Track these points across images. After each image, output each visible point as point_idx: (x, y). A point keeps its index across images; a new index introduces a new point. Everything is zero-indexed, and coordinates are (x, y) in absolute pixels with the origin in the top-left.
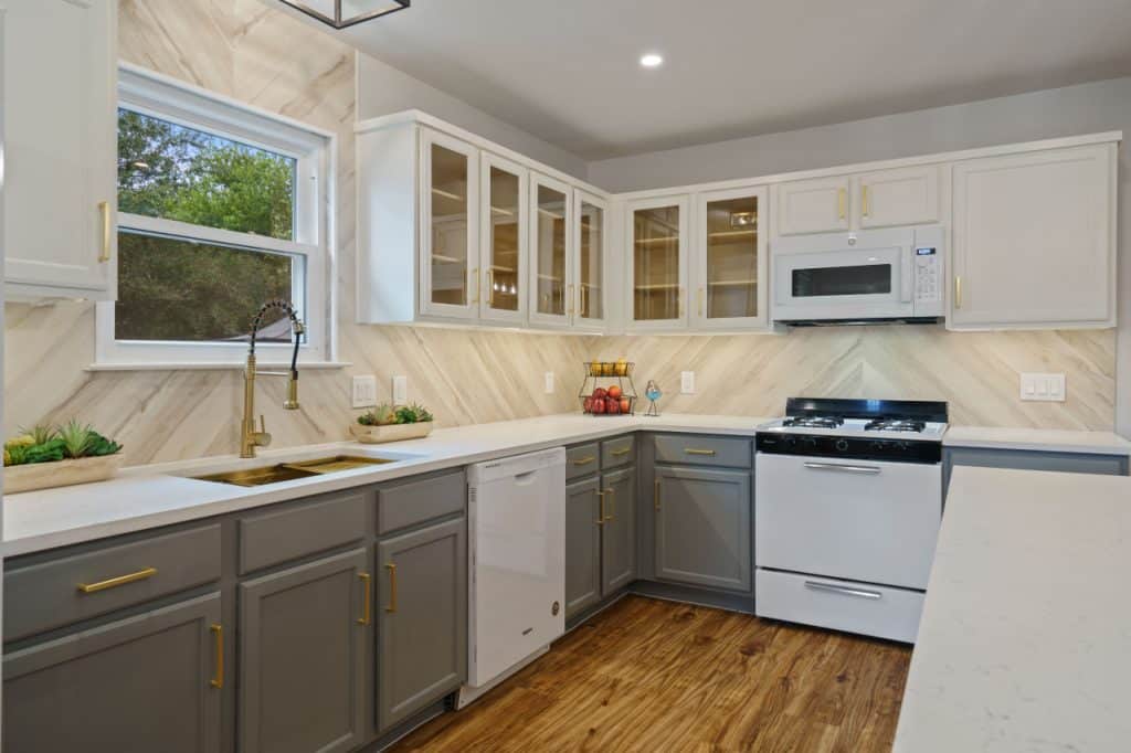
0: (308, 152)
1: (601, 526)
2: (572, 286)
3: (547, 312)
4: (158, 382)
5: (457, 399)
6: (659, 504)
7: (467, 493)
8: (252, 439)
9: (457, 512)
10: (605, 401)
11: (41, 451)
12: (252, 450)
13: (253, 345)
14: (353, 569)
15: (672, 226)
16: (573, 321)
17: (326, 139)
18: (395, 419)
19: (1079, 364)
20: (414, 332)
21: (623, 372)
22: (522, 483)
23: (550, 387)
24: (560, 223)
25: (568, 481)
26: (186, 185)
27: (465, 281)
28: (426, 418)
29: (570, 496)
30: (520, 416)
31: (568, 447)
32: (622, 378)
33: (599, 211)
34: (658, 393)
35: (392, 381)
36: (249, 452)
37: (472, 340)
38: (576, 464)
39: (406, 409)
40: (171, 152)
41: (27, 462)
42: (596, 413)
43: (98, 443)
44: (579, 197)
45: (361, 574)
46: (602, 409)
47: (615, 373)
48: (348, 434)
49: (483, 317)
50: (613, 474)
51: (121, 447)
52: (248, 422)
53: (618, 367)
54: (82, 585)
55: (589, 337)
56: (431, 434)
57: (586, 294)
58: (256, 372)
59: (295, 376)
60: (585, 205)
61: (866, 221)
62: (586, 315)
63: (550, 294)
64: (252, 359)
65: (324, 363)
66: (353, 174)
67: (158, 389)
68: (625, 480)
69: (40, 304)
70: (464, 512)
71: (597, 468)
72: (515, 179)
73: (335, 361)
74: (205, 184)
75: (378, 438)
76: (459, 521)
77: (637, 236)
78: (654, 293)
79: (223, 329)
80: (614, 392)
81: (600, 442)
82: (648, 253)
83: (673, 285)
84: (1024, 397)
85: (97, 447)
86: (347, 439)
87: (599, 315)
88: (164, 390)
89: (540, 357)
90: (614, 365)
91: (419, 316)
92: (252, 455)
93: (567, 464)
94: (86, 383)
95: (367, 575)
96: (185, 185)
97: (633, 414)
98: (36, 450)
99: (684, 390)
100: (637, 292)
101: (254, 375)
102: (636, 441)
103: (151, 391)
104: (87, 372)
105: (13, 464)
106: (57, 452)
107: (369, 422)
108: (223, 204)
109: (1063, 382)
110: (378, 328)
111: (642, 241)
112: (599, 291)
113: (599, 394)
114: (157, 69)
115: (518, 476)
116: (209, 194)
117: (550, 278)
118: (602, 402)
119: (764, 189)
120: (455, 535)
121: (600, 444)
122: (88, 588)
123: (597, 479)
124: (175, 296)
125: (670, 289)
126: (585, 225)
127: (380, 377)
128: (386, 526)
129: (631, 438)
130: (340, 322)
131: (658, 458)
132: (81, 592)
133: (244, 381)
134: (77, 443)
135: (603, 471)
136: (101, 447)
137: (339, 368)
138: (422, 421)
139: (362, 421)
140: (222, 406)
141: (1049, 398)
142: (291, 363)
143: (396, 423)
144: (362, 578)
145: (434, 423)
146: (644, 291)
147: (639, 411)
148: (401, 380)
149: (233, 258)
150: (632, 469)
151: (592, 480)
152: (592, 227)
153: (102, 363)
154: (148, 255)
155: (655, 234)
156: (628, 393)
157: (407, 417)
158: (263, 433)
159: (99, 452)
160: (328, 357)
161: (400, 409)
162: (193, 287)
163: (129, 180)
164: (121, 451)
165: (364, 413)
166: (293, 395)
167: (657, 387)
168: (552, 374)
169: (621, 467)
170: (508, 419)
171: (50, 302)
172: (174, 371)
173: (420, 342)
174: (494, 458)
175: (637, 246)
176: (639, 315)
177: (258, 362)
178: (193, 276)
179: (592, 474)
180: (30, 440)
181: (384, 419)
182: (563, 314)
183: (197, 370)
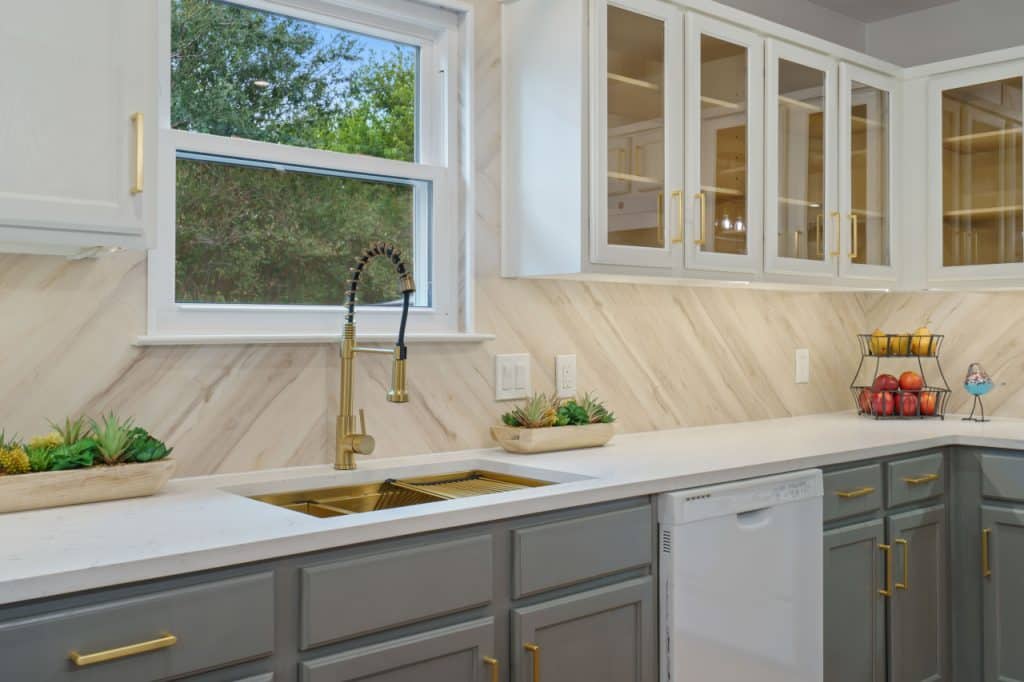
0: (434, 35)
1: (887, 599)
2: (836, 214)
3: (798, 256)
4: (227, 361)
5: (655, 390)
6: (989, 568)
7: (658, 539)
8: (350, 443)
9: (642, 567)
10: (895, 395)
11: (66, 453)
12: (350, 459)
13: (351, 310)
14: (473, 650)
15: (1010, 114)
16: (838, 271)
17: (459, 14)
18: (555, 419)
20: (587, 288)
21: (924, 349)
22: (750, 526)
23: (803, 371)
24: (816, 121)
25: (828, 524)
26: (340, 111)
27: (662, 211)
28: (602, 417)
29: (831, 549)
30: (754, 415)
31: (826, 469)
32: (922, 359)
33: (882, 95)
34: (986, 382)
35: (555, 359)
36: (346, 462)
37: (677, 301)
38: (841, 497)
39: (574, 403)
40: (322, 71)
41: (49, 468)
42: (880, 415)
43: (141, 444)
44: (848, 75)
45: (486, 658)
46: (888, 408)
47: (911, 350)
48: (490, 438)
49: (690, 264)
50: (908, 515)
51: (171, 449)
52: (345, 420)
53: (915, 341)
54: (74, 653)
55: (866, 295)
56: (609, 443)
57: (861, 229)
58: (355, 348)
59: (403, 355)
60: (858, 89)
62: (860, 258)
63: (804, 229)
64: (350, 330)
65: (454, 334)
66: (497, 62)
67: (227, 371)
68: (927, 525)
69: (79, 257)
70: (652, 568)
71: (877, 503)
72: (740, 52)
73: (471, 333)
74: (364, 110)
75: (530, 446)
76: (646, 580)
77: (947, 131)
78: (978, 222)
79: (381, 292)
80: (909, 380)
81: (884, 463)
82: (969, 158)
83: (1013, 208)
85: (140, 449)
86: (486, 445)
87: (884, 260)
88: (235, 371)
89: (788, 327)
90: (910, 337)
91: (589, 265)
92: (350, 466)
93: (826, 498)
94: (136, 361)
95: (494, 661)
96: (338, 110)
97: (943, 418)
98: (61, 452)
100: (947, 220)
101: (352, 352)
102: (947, 460)
103: (219, 372)
104: (134, 346)
105: (33, 470)
106: (87, 456)
107: (517, 421)
108: (384, 134)
110: (535, 283)
111: (956, 139)
112: (883, 221)
113: (883, 383)
115: (740, 515)
116: (369, 123)
117: (802, 203)
118: (888, 397)
120: (637, 604)
121: (885, 467)
122: (81, 660)
123: (880, 521)
124: (324, 250)
125: (1007, 216)
126: (858, 119)
127: (536, 355)
128: (524, 587)
129: (939, 456)
130: (477, 275)
131: (986, 492)
132: (72, 663)
133: (340, 360)
134: (113, 446)
135: (888, 508)
136: (144, 449)
137: (477, 343)
138: (598, 421)
139: (507, 419)
142: (397, 334)
143: (556, 425)
144: (486, 663)
145: (614, 425)
146: (962, 220)
147: (954, 411)
148: (568, 361)
149: (393, 200)
150: (941, 506)
151: (870, 524)
152: (871, 122)
153: (154, 336)
154: (297, 201)
155: (978, 127)
156: (934, 382)
157: (574, 416)
158: (363, 435)
159: (140, 456)
160: (462, 327)
161: (563, 403)
162: (348, 237)
163: (277, 111)
164: (169, 456)
165: (510, 409)
166: (400, 381)
167: (984, 375)
168: (806, 352)
169: (922, 503)
170: (735, 421)
171: (89, 254)
173: (598, 304)
174: (702, 485)
175: (948, 148)
176: (952, 257)
177: (359, 334)
178: (347, 225)
179: (868, 515)
180: (56, 437)
181: (537, 419)
182: (821, 258)
183: (279, 345)
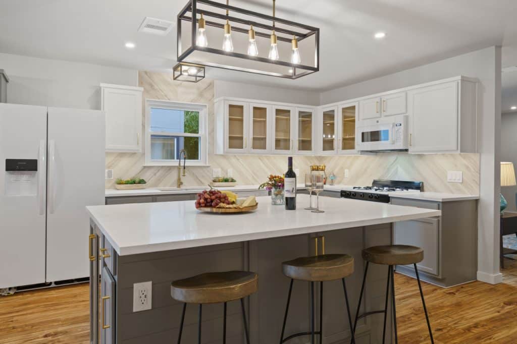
0: (202, 110)
8: (180, 184)
11: (130, 182)
16: (294, 152)
17: (206, 106)
19: (467, 167)
35: (227, 170)
36: (179, 186)
37: (260, 158)
43: (142, 181)
44: (298, 110)
49: (250, 152)
52: (178, 179)
56: (235, 185)
59: (184, 168)
61: (385, 114)
65: (205, 165)
67: (159, 171)
72: (265, 109)
73: (207, 165)
84: (448, 181)
87: (311, 149)
91: (225, 152)
94: (143, 169)
99: (345, 176)
100: (324, 141)
101: (180, 168)
103: (157, 171)
104: (143, 167)
106: (133, 182)
107: (216, 181)
109: (461, 174)
114: (159, 99)
119: (357, 103)
127: (222, 169)
130: (209, 154)
134: (137, 181)
137: (208, 167)
138: (232, 182)
139: (213, 181)
140: (174, 175)
141: (456, 181)
143: (222, 182)
148: (230, 170)
153: (146, 165)
159: (141, 183)
160: (206, 163)
161: (225, 178)
164: (146, 183)
165: (214, 179)
166: (184, 172)
172: (162, 167)
181: (219, 181)
183: (168, 167)
